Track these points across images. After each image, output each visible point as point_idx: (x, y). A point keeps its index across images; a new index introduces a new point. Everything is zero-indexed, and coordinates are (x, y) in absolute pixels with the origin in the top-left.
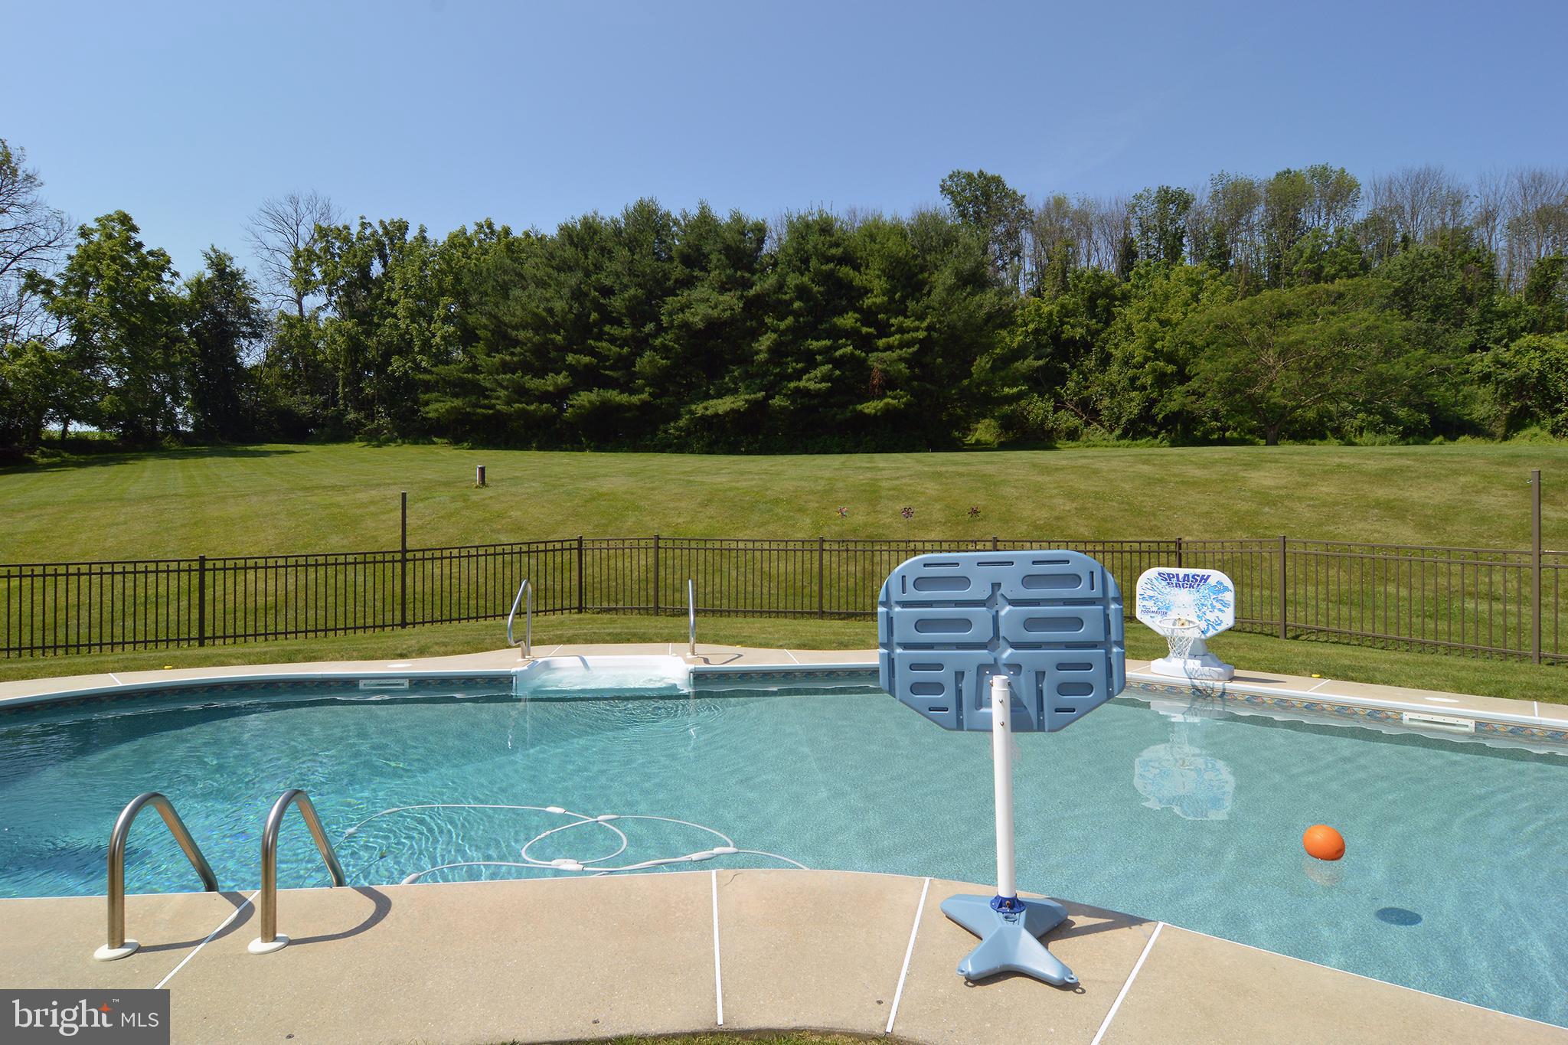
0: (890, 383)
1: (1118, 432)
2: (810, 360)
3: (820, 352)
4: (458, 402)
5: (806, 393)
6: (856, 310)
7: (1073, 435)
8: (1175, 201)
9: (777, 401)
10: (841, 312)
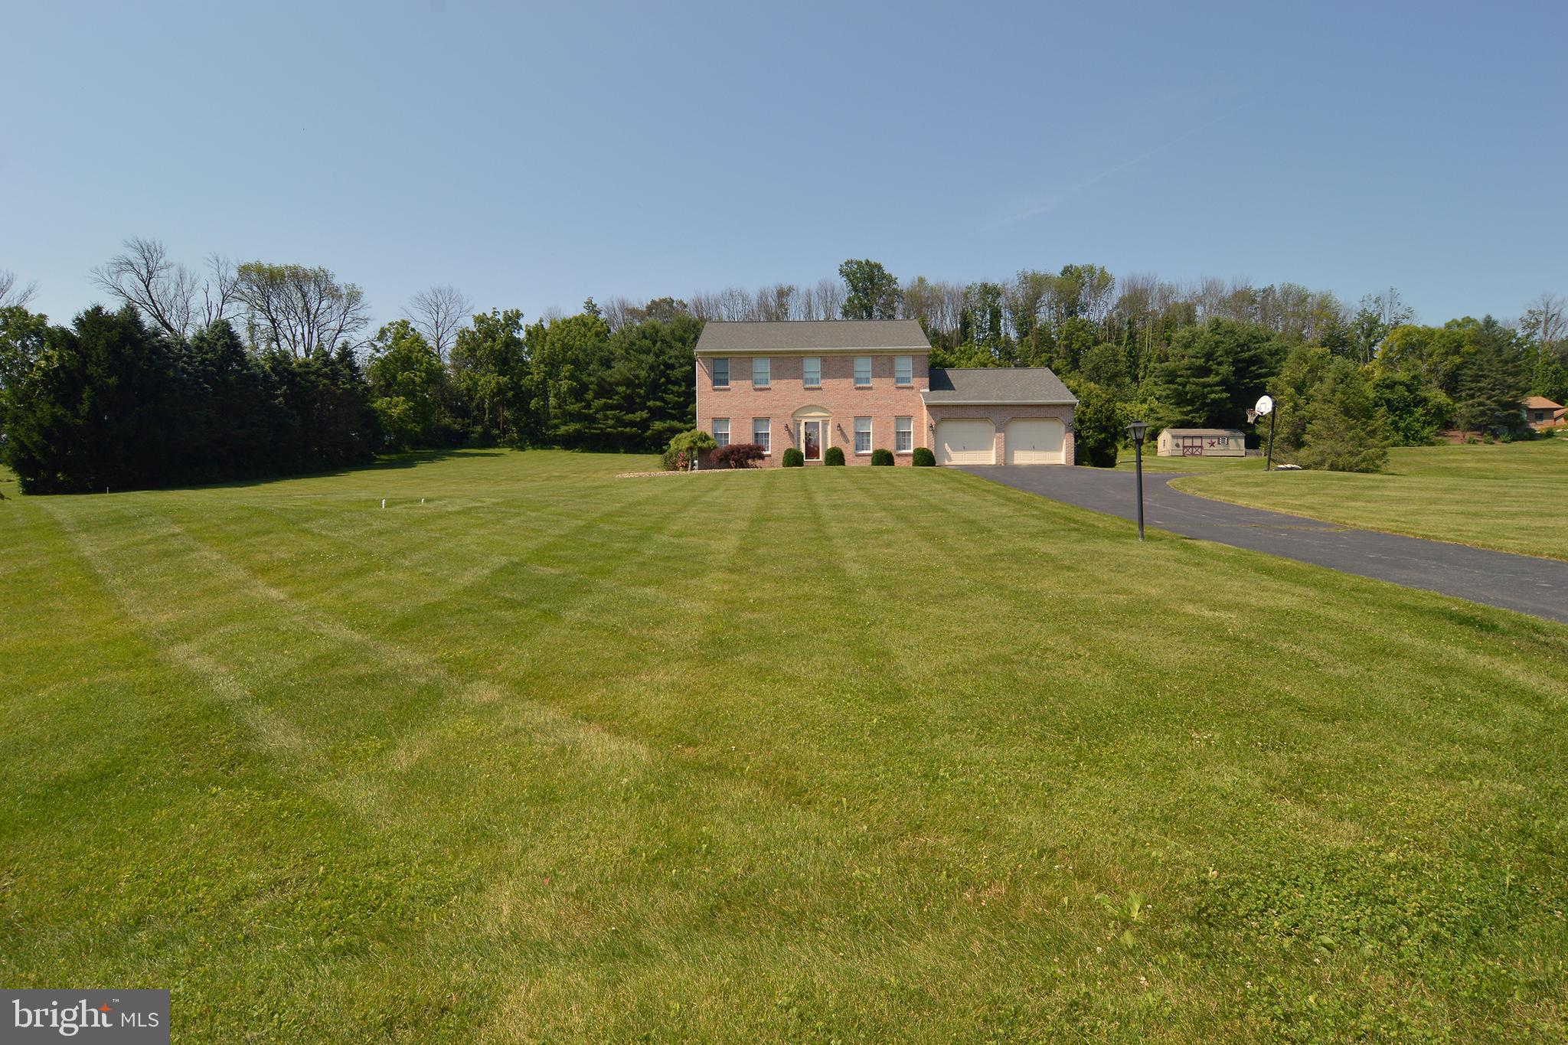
4: (578, 426)
8: (990, 292)
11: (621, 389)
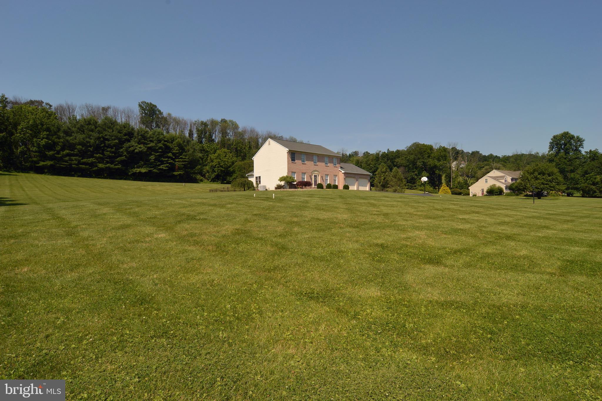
0: (179, 169)
1: (210, 180)
2: (162, 163)
3: (165, 161)
5: (162, 169)
6: (172, 153)
7: (202, 181)
9: (155, 170)
10: (168, 153)
11: (79, 147)
